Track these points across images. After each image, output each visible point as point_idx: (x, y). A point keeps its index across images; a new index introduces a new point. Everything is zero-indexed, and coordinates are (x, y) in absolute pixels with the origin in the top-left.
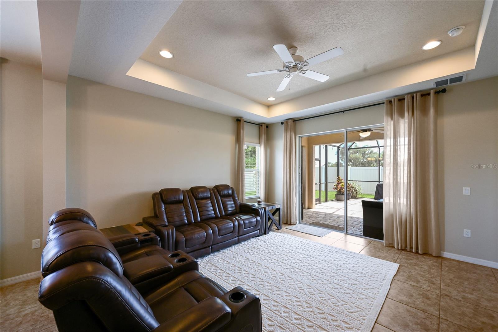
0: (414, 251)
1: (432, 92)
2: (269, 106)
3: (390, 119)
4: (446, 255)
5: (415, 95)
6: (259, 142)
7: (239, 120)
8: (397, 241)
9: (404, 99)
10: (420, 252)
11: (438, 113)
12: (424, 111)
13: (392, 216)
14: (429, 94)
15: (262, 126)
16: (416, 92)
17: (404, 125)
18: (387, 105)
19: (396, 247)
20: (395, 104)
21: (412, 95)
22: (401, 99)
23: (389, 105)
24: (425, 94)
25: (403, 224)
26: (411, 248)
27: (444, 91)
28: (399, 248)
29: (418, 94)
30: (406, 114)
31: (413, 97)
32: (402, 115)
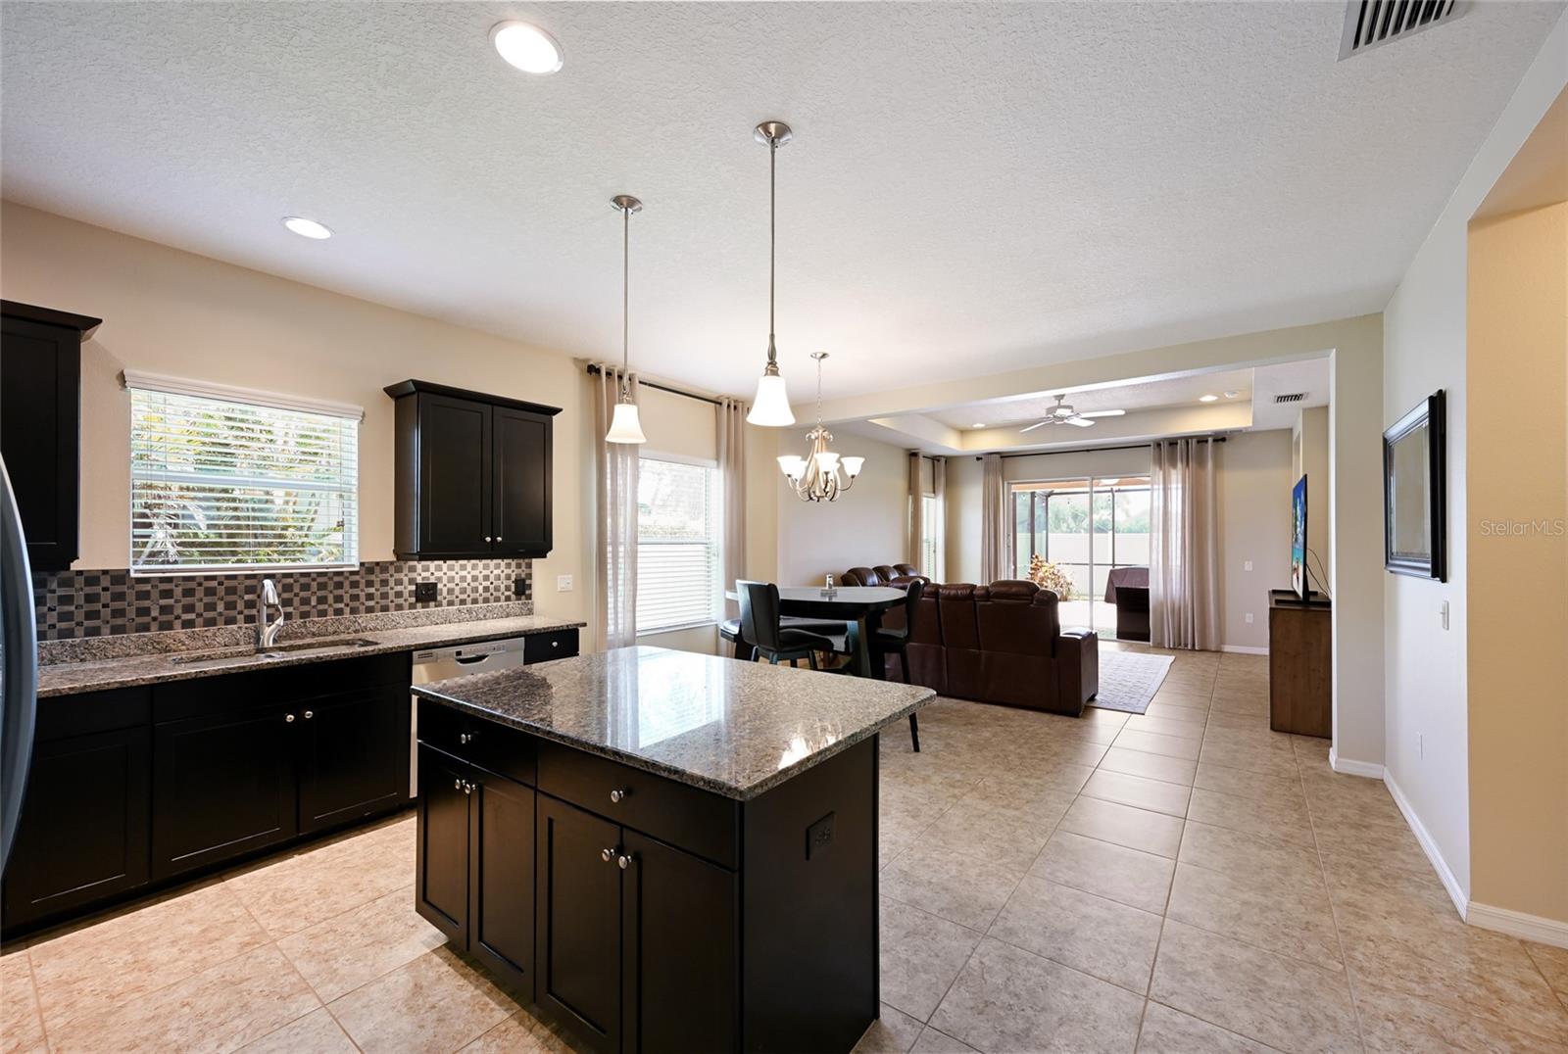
0: (1189, 647)
1: (1210, 440)
2: (963, 432)
3: (1158, 469)
4: (1227, 648)
5: (1190, 441)
6: (931, 490)
7: (913, 455)
8: (1169, 638)
9: (1177, 444)
10: (1197, 648)
11: (1217, 466)
12: (1201, 462)
13: (1161, 605)
14: (1207, 441)
15: (938, 461)
16: (1192, 437)
17: (1176, 476)
18: (1154, 449)
19: (1167, 646)
20: (1165, 447)
21: (1187, 439)
22: (1173, 442)
23: (1157, 450)
24: (1202, 440)
25: (1177, 612)
26: (1186, 645)
27: (1224, 440)
28: (1171, 646)
29: (1194, 441)
30: (1179, 465)
31: (1188, 443)
32: (1174, 466)
